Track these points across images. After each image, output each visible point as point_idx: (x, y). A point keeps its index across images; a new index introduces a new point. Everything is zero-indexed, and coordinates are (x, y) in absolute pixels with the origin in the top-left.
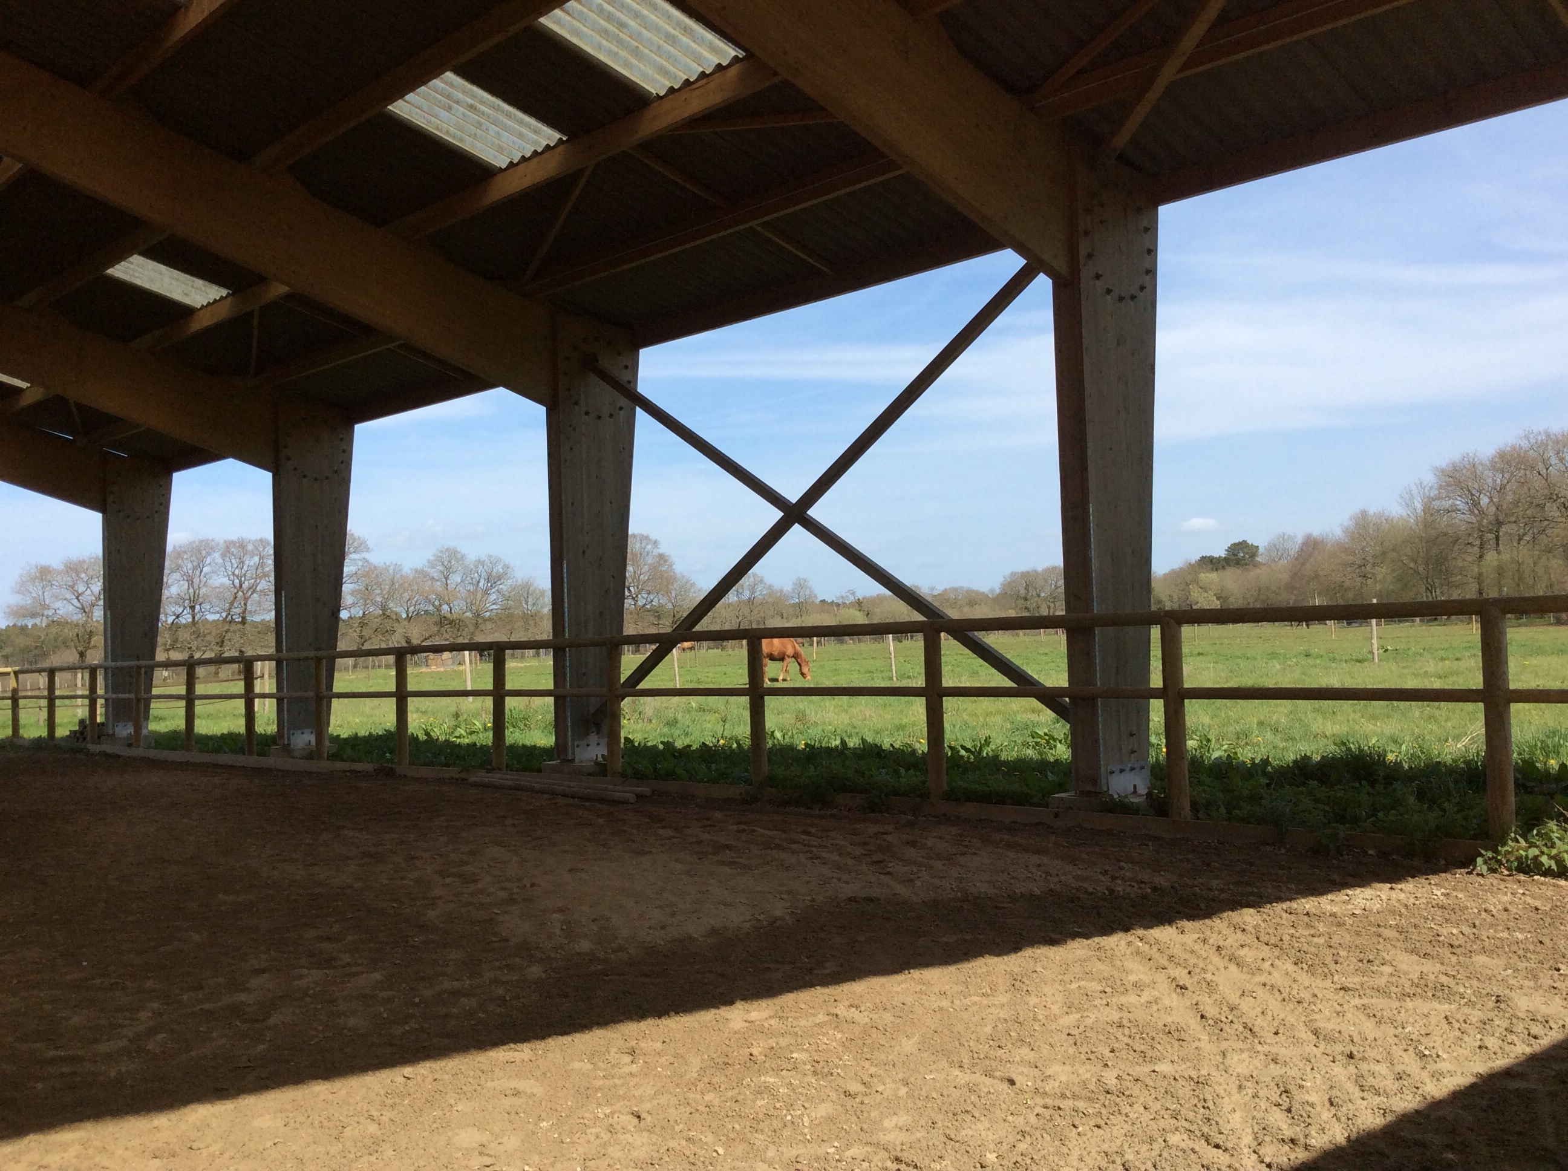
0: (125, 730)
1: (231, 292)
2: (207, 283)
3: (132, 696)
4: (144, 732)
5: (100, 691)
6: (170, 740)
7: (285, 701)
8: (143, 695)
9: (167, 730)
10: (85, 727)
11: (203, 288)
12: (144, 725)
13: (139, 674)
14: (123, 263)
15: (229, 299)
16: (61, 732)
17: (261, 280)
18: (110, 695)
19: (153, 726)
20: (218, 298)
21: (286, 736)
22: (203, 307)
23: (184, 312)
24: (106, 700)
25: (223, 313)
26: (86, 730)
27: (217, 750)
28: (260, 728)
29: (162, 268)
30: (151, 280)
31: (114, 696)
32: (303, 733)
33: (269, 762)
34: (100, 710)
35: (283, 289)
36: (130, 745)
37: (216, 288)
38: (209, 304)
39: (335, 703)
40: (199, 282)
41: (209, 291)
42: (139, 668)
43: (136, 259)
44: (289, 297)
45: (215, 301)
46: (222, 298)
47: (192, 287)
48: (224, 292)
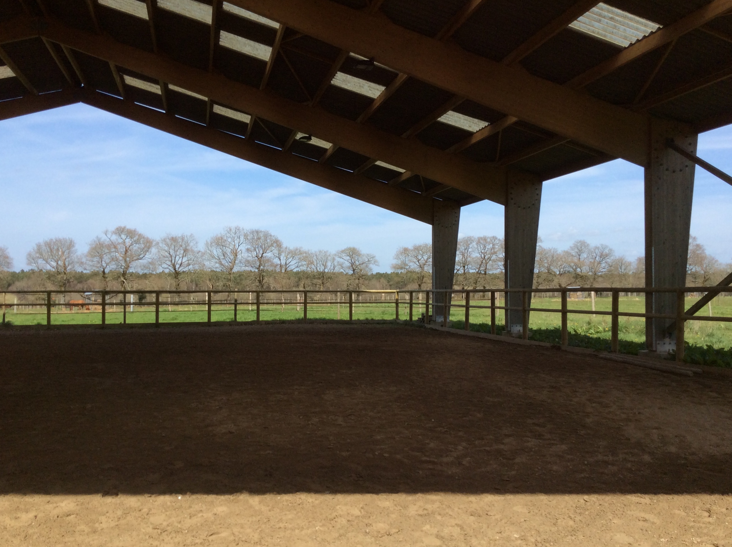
0: (440, 319)
1: (490, 123)
2: (480, 121)
3: (443, 304)
4: (448, 320)
5: (431, 302)
6: (458, 325)
7: (509, 311)
8: (448, 304)
9: (456, 320)
10: (424, 317)
11: (478, 123)
12: (448, 317)
13: (446, 295)
14: (444, 115)
15: (489, 127)
16: (415, 318)
17: (504, 116)
18: (434, 304)
19: (452, 318)
20: (484, 127)
21: (509, 327)
22: (477, 132)
23: (469, 134)
24: (433, 306)
25: (486, 134)
26: (425, 318)
27: (478, 331)
28: (497, 322)
29: (461, 115)
30: (455, 121)
31: (436, 304)
32: (517, 326)
33: (502, 338)
34: (430, 310)
35: (514, 119)
36: (442, 326)
37: (483, 122)
38: (480, 130)
39: (531, 313)
40: (476, 120)
41: (480, 124)
42: (446, 292)
43: (450, 113)
44: (516, 123)
45: (483, 128)
46: (486, 127)
47: (473, 123)
48: (486, 124)
